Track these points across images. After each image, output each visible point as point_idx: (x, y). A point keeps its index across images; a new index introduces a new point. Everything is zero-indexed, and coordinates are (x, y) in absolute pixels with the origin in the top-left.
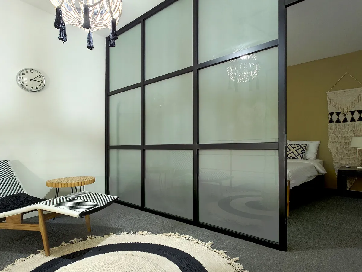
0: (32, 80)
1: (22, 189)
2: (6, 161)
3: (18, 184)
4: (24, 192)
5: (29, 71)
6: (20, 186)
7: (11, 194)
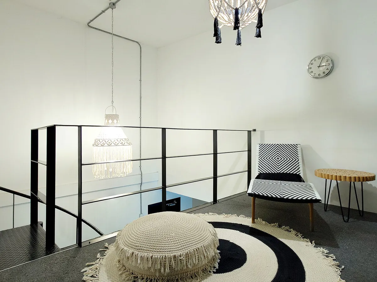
0: (319, 67)
1: (300, 171)
2: (296, 145)
3: (299, 165)
4: (300, 173)
5: (313, 62)
6: (299, 168)
7: (294, 173)
